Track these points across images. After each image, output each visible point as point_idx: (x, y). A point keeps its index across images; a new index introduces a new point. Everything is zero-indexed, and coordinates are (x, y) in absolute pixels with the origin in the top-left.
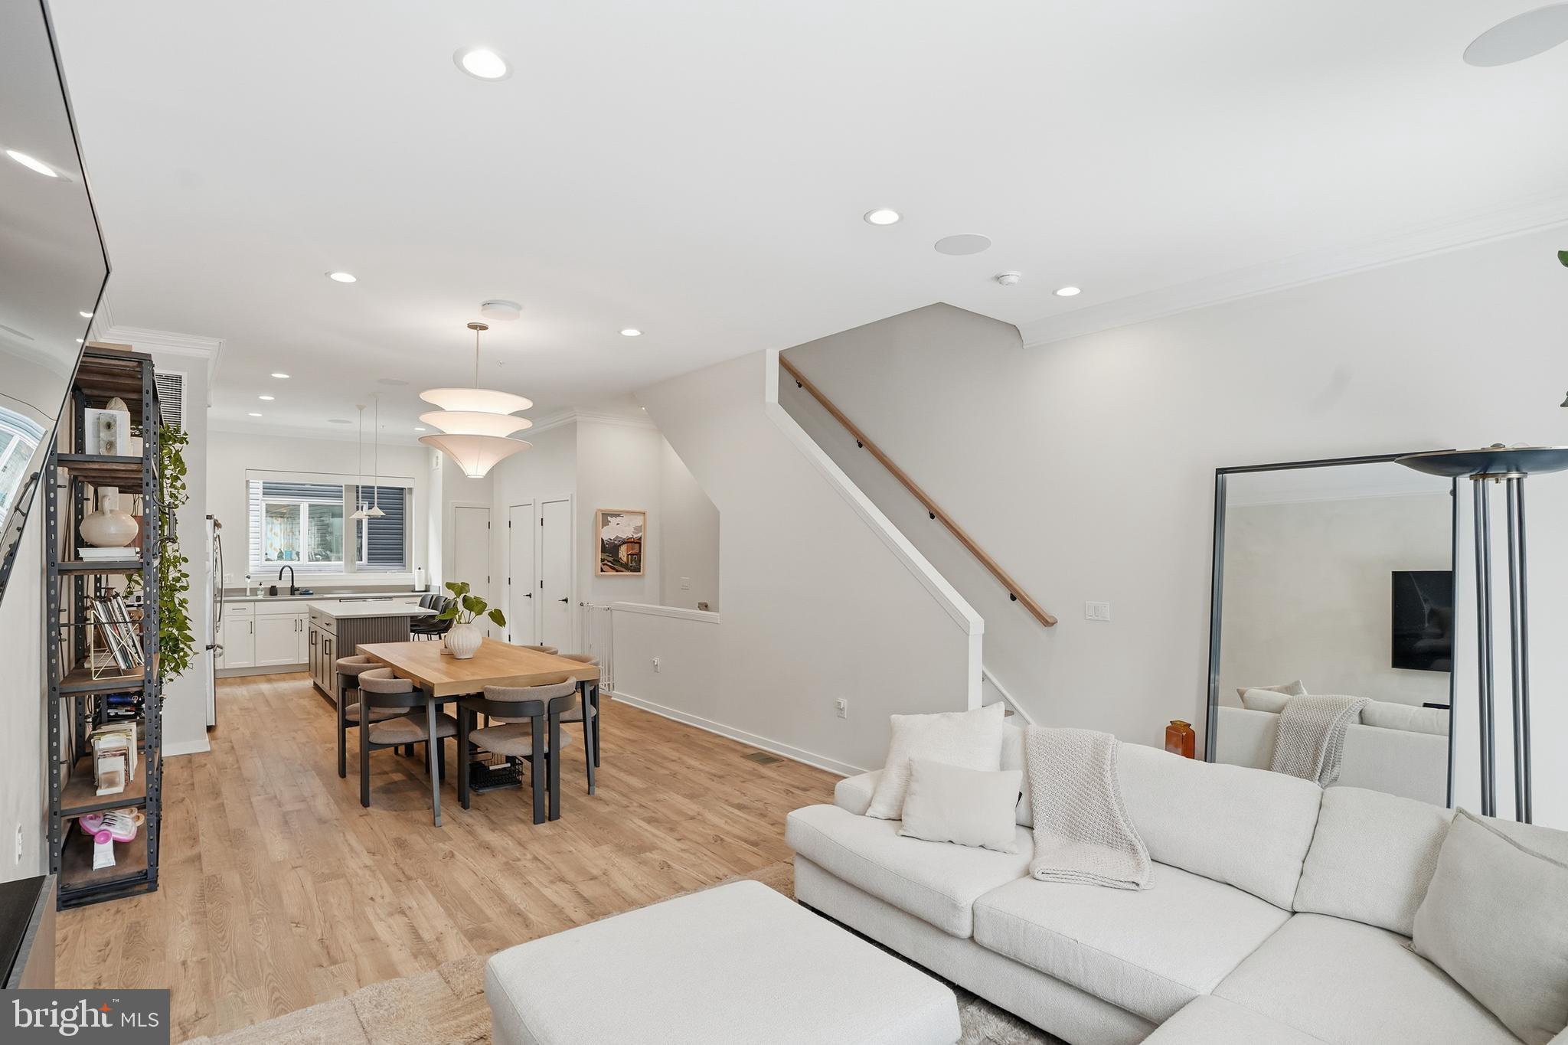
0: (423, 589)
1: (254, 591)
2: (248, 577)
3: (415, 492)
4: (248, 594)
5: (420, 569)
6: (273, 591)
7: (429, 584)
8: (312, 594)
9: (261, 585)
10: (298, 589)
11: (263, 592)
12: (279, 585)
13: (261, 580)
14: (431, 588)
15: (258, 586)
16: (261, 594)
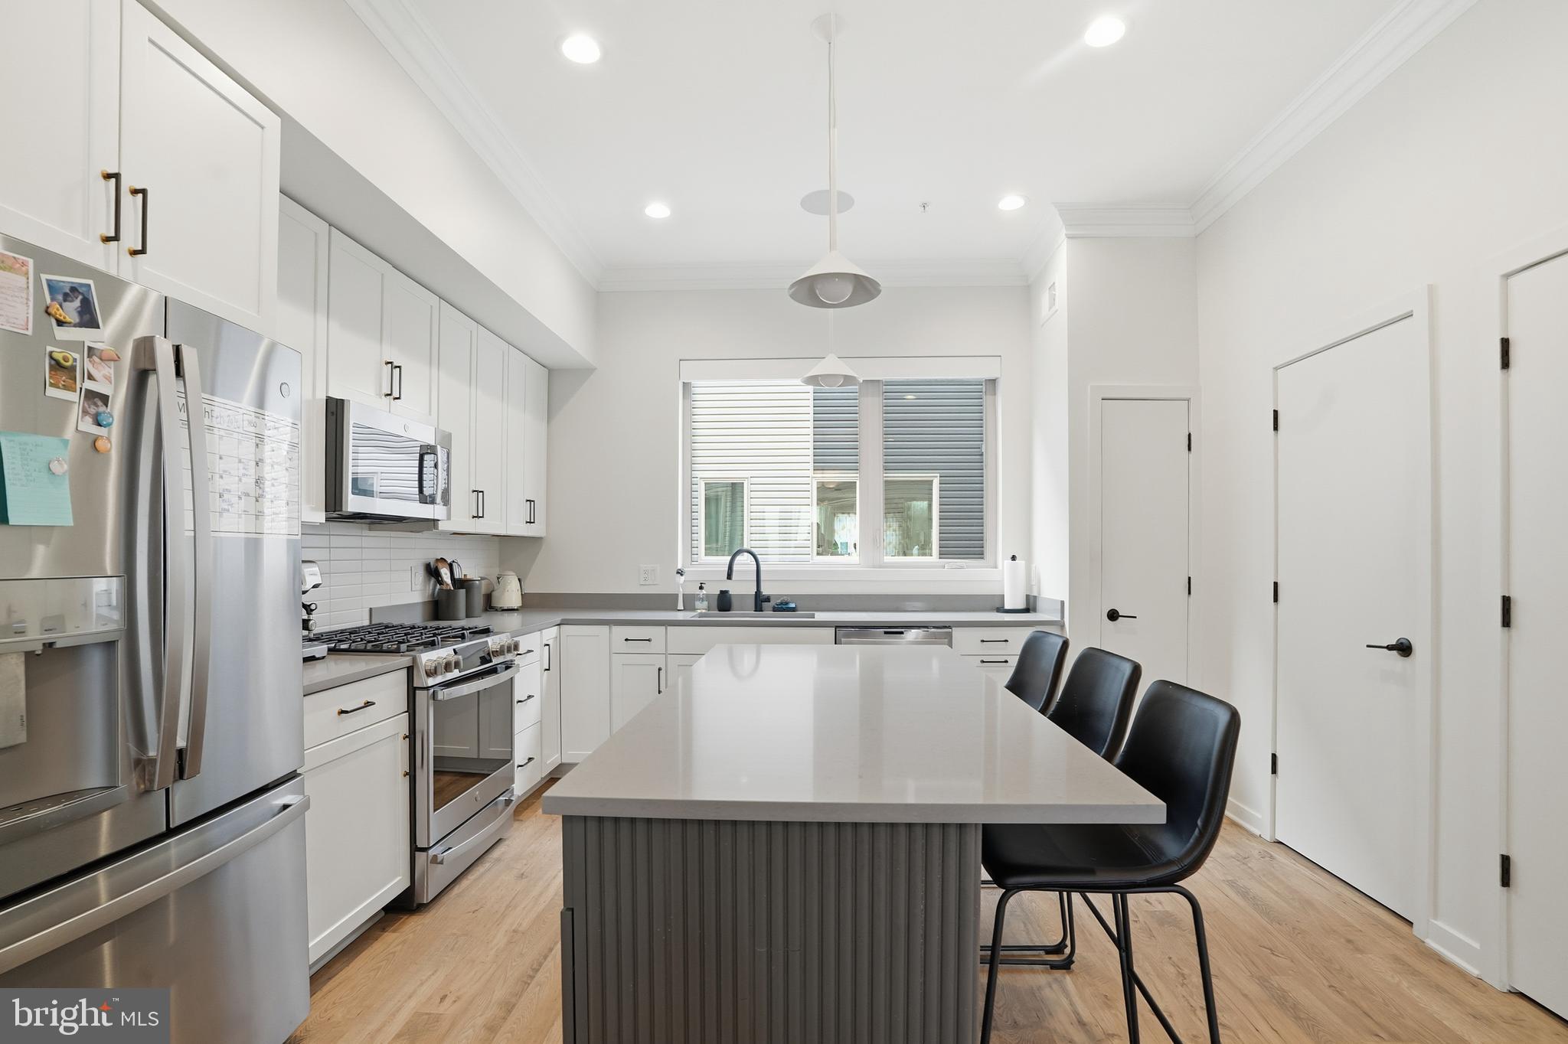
0: (1022, 605)
1: (690, 602)
2: (680, 573)
3: (1001, 387)
4: (680, 606)
5: (1014, 558)
6: (724, 602)
7: (1035, 594)
8: (793, 610)
9: (701, 588)
10: (768, 599)
11: (705, 603)
12: (734, 588)
13: (702, 579)
14: (1040, 605)
15: (698, 592)
16: (701, 607)
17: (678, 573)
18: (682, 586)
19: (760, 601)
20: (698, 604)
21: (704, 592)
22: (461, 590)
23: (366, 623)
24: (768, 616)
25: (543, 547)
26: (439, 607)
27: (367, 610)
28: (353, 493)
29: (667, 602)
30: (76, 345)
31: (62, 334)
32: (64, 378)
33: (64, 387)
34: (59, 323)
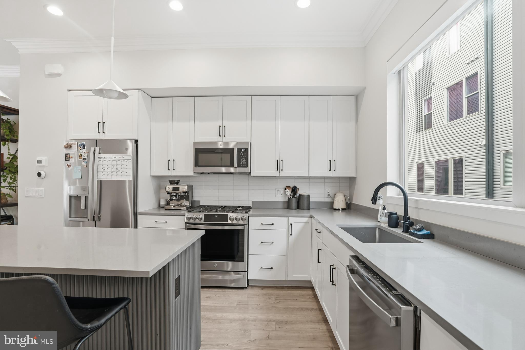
4: (379, 219)
9: (384, 209)
10: (412, 223)
11: (386, 219)
16: (384, 221)
18: (380, 206)
21: (386, 211)
25: (356, 182)
26: (288, 205)
28: (196, 167)
30: (82, 152)
31: (81, 151)
32: (81, 157)
33: (81, 159)
34: (80, 150)
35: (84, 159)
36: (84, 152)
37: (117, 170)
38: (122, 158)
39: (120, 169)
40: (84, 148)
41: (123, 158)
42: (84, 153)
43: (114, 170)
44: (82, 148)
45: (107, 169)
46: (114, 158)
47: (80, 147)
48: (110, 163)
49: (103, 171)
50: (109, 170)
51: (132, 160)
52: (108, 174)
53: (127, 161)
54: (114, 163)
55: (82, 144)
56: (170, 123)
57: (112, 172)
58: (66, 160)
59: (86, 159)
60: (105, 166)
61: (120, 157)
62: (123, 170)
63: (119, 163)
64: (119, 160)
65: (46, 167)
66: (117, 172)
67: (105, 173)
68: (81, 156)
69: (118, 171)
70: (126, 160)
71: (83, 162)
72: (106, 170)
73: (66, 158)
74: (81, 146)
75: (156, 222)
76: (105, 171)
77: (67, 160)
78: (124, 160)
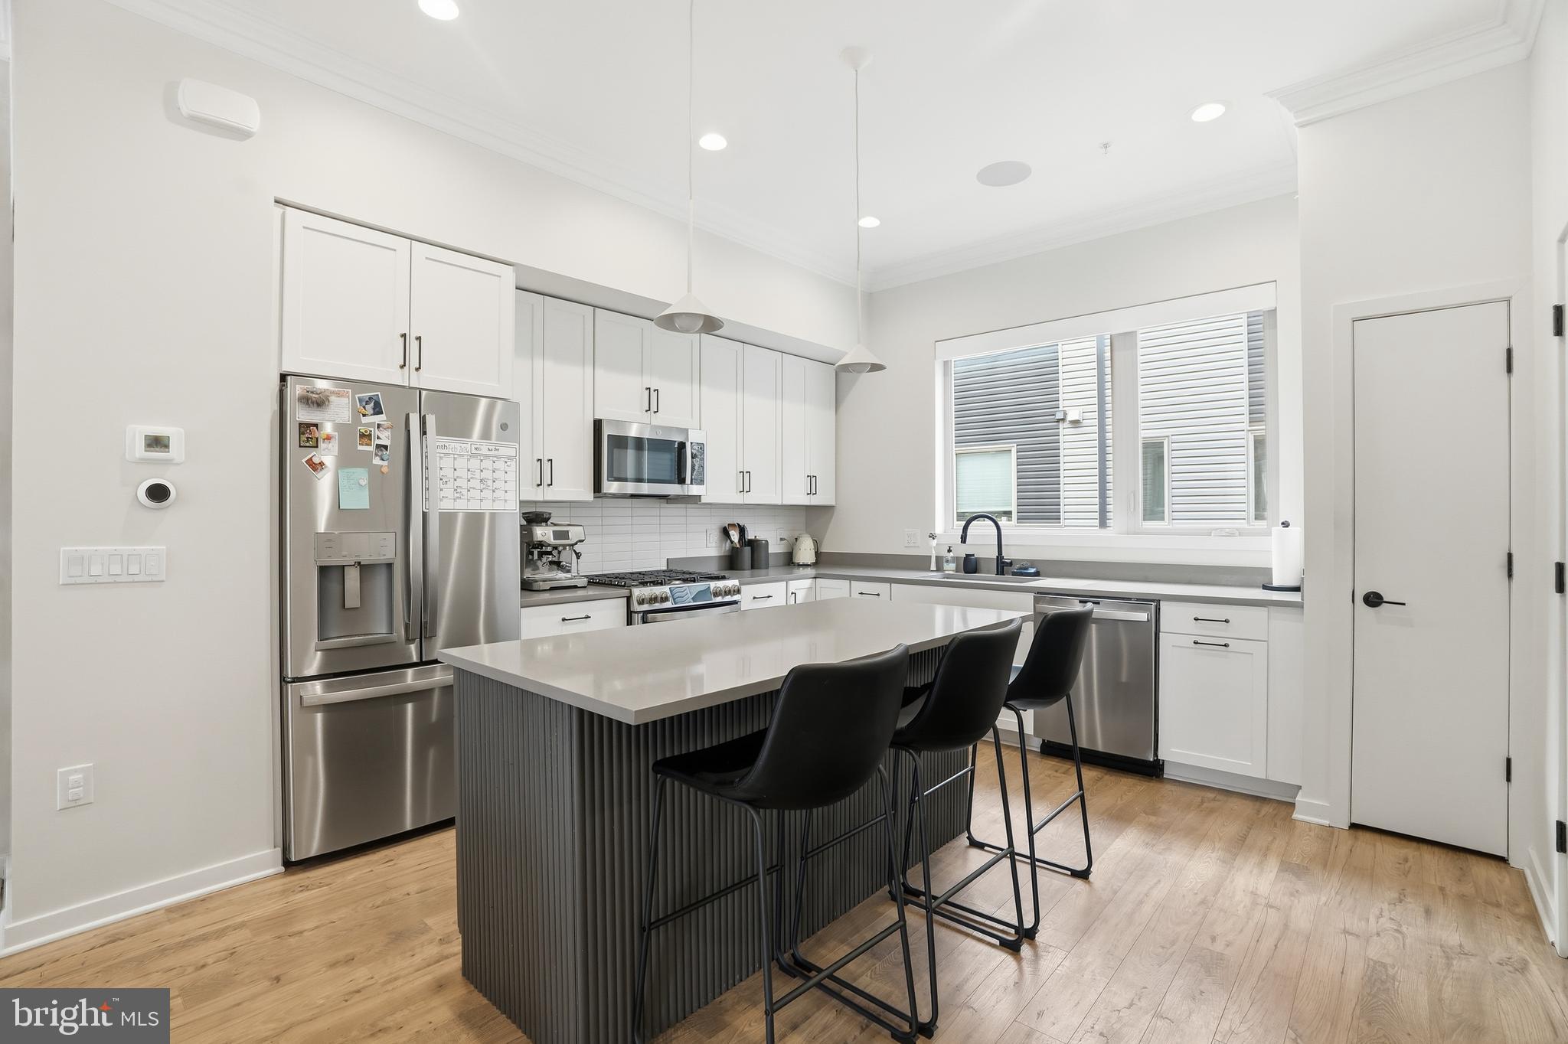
1: (941, 564)
2: (932, 537)
4: (934, 567)
6: (970, 564)
9: (949, 551)
10: (1008, 563)
11: (954, 566)
12: (979, 553)
15: (947, 554)
16: (950, 568)
17: (930, 537)
18: (932, 549)
19: (1002, 566)
20: (946, 566)
21: (951, 554)
22: (747, 548)
23: (665, 568)
24: (1009, 581)
25: (835, 514)
26: (731, 562)
27: (666, 559)
28: (608, 480)
29: (919, 563)
30: (371, 424)
31: (365, 420)
32: (366, 440)
33: (367, 445)
34: (364, 415)
35: (379, 447)
36: (379, 426)
37: (482, 486)
38: (493, 453)
39: (490, 483)
40: (378, 410)
41: (496, 453)
42: (378, 428)
43: (475, 483)
44: (372, 412)
45: (455, 480)
46: (474, 451)
47: (364, 407)
48: (461, 463)
49: (442, 486)
50: (459, 483)
51: (517, 458)
52: (458, 495)
53: (506, 460)
54: (474, 463)
55: (370, 398)
56: (538, 362)
57: (469, 491)
58: (300, 446)
59: (386, 447)
60: (448, 472)
61: (490, 448)
62: (496, 485)
63: (488, 463)
64: (487, 457)
65: (178, 464)
66: (482, 491)
67: (448, 492)
68: (366, 437)
69: (484, 486)
70: (503, 456)
71: (376, 455)
72: (450, 485)
73: (304, 438)
74: (367, 403)
75: (564, 620)
76: (448, 486)
77: (308, 445)
78: (499, 457)
